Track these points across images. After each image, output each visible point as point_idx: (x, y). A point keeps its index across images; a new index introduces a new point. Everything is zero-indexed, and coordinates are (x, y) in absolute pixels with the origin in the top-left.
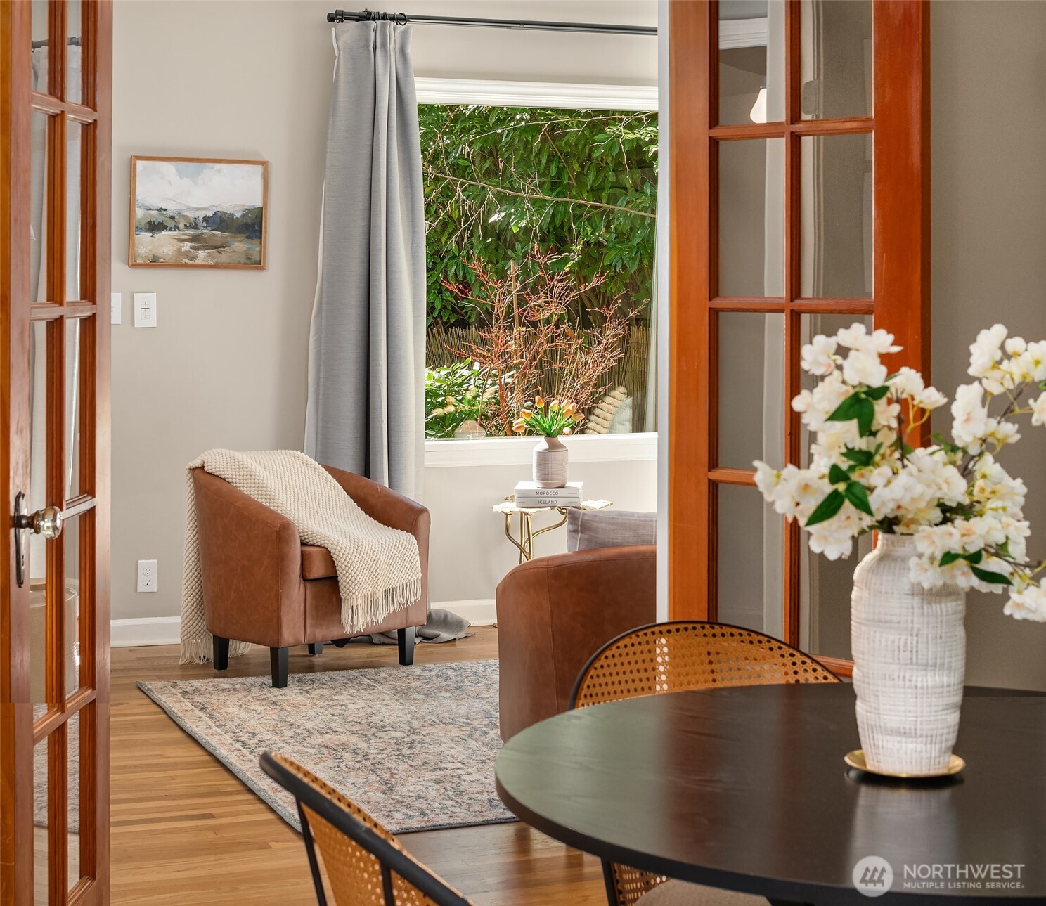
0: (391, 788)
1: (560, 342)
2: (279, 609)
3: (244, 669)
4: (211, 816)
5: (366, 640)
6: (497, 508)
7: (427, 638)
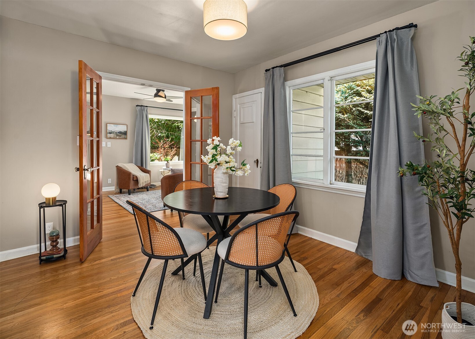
0: (146, 207)
1: (168, 150)
2: (129, 184)
3: (124, 193)
4: (119, 213)
5: (142, 188)
6: (160, 170)
7: (150, 188)
